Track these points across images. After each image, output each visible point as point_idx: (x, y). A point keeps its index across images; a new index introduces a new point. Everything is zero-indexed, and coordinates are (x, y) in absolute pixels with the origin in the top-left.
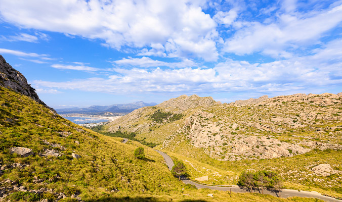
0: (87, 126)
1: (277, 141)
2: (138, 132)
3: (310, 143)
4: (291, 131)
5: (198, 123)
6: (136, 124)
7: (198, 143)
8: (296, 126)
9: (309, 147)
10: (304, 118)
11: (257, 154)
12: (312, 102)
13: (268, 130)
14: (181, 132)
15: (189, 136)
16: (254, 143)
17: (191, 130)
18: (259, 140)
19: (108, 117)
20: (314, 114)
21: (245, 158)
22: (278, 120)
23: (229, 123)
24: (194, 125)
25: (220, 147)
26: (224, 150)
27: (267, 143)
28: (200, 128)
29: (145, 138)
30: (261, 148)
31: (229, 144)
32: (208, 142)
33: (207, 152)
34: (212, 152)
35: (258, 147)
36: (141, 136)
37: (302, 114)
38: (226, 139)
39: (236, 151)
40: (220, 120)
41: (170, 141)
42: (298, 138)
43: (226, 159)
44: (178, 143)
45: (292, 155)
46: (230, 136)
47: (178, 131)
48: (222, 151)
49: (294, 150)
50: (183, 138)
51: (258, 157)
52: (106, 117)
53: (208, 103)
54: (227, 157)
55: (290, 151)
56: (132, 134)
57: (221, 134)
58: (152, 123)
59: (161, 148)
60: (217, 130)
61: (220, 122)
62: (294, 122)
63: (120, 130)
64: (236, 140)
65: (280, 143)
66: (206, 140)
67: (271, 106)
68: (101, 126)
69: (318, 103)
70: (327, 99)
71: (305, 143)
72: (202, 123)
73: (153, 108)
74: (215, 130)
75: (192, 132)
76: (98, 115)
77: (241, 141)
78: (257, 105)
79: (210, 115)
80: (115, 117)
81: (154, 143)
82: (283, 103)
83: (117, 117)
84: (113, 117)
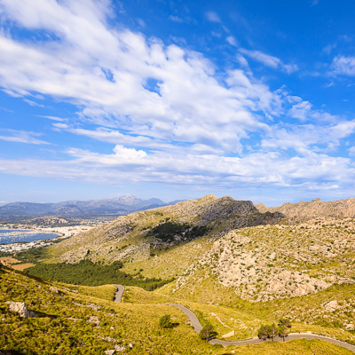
0: (4, 248)
1: (307, 277)
2: (127, 259)
3: (333, 278)
5: (229, 251)
6: (123, 245)
7: (227, 280)
8: (330, 255)
9: (330, 282)
10: (337, 246)
11: (289, 292)
12: (346, 227)
13: (305, 260)
14: (204, 263)
15: (216, 270)
16: (287, 279)
17: (220, 261)
18: (292, 276)
19: (56, 229)
20: (345, 241)
21: (278, 297)
22: (315, 247)
23: (266, 252)
24: (224, 253)
25: (254, 284)
26: (258, 288)
27: (299, 279)
28: (232, 258)
29: (141, 270)
30: (293, 285)
31: (264, 279)
32: (240, 279)
33: (237, 292)
34: (243, 291)
35: (290, 284)
36: (134, 267)
37: (336, 242)
38: (261, 273)
39: (270, 289)
40: (257, 247)
41: (187, 278)
42: (324, 272)
43: (258, 300)
44: (200, 280)
45: (316, 291)
46: (266, 269)
47: (200, 262)
48: (255, 290)
49: (319, 285)
50: (207, 272)
51: (289, 295)
52: (50, 229)
54: (260, 297)
55: (316, 287)
56: (115, 263)
57: (256, 268)
58: (156, 243)
59: (174, 290)
60: (252, 262)
61: (257, 250)
62: (328, 250)
63: (90, 257)
64: (272, 273)
65: (309, 279)
66: (238, 276)
67: (312, 229)
68: (40, 248)
71: (329, 278)
73: (157, 214)
74: (250, 261)
75: (221, 264)
76: (29, 223)
77: (275, 278)
78: (299, 227)
79: (245, 240)
80: (71, 228)
81: (158, 278)
82: (323, 226)
83: (77, 227)
84: (68, 228)
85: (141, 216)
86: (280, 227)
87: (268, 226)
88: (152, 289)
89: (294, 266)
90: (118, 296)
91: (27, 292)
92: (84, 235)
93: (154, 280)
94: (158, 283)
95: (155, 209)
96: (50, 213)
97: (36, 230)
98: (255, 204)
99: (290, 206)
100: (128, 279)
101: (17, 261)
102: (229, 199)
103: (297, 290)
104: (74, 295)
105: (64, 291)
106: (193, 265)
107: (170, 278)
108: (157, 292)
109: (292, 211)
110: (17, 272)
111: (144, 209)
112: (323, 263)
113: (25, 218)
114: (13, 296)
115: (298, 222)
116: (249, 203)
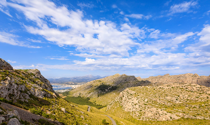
0: (60, 91)
1: (165, 112)
2: (91, 97)
3: (181, 114)
4: (175, 105)
5: (126, 97)
6: (89, 92)
7: (126, 109)
8: (178, 102)
9: (180, 116)
10: (182, 98)
11: (156, 118)
12: (187, 88)
14: (117, 100)
15: (122, 104)
16: (155, 112)
17: (123, 100)
18: (157, 110)
19: (71, 86)
20: (187, 96)
21: (150, 120)
22: (169, 98)
23: (143, 98)
24: (124, 97)
25: (138, 112)
26: (141, 114)
27: (161, 112)
28: (128, 100)
29: (95, 101)
30: (158, 115)
31: (143, 110)
32: (132, 109)
33: (131, 114)
34: (134, 114)
35: (156, 114)
36: (93, 100)
37: (181, 96)
38: (141, 107)
39: (146, 115)
40: (138, 96)
41: (111, 106)
42: (175, 111)
43: (141, 119)
44: (116, 107)
45: (171, 120)
46: (143, 106)
47: (115, 100)
48: (139, 114)
49: (173, 117)
50: (118, 105)
51: (156, 120)
52: (70, 86)
53: (132, 80)
54: (142, 118)
55: (171, 118)
56: (88, 98)
57: (139, 105)
58: (99, 92)
59: (107, 110)
60: (137, 102)
61: (138, 97)
62: (177, 100)
63: (80, 95)
64: (147, 108)
65: (166, 113)
66: (131, 107)
67: (166, 89)
68: (68, 92)
69: (190, 89)
70: (194, 88)
71: (178, 114)
72: (129, 97)
73: (99, 81)
75: (123, 102)
76: (65, 84)
77: (148, 110)
78: (159, 87)
79: (133, 92)
81: (101, 105)
82: (172, 87)
83: (77, 85)
84: (74, 85)
85: (94, 82)
86: (149, 87)
87: (143, 86)
88: (99, 108)
89: (158, 106)
90: (89, 109)
91: (65, 105)
92: (79, 88)
93: (99, 105)
94: (101, 107)
95: (98, 80)
96: (70, 81)
97: (67, 86)
98: (136, 77)
99: (152, 78)
100: (91, 104)
101: (62, 95)
102: (125, 75)
103: (160, 118)
104: (77, 107)
105: (74, 106)
106: (112, 101)
107: (105, 105)
108: (101, 110)
110: (63, 98)
111: (95, 79)
113: (64, 82)
114: (62, 106)
115: (158, 85)
116: (133, 77)
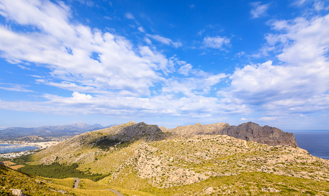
0: (6, 156)
2: (81, 162)
3: (210, 173)
4: (204, 163)
5: (144, 157)
6: (78, 153)
7: (143, 175)
8: (207, 158)
9: (208, 175)
10: (212, 153)
11: (182, 182)
12: (217, 141)
13: (192, 161)
14: (129, 164)
15: (136, 168)
16: (181, 174)
17: (138, 163)
18: (184, 172)
19: (37, 144)
20: (217, 149)
21: (175, 185)
22: (198, 154)
23: (167, 157)
24: (141, 158)
25: (160, 177)
26: (163, 180)
27: (188, 173)
28: (146, 161)
29: (90, 169)
30: (185, 177)
31: (167, 174)
32: (151, 174)
33: (150, 182)
34: (153, 181)
35: (183, 177)
36: (85, 167)
37: (211, 150)
38: (164, 170)
39: (170, 180)
40: (162, 154)
41: (118, 174)
42: (204, 169)
43: (163, 187)
44: (126, 174)
45: (199, 181)
46: (167, 168)
47: (126, 163)
48: (161, 181)
49: (201, 177)
50: (131, 170)
51: (182, 184)
52: (33, 144)
53: (154, 131)
54: (164, 185)
55: (199, 178)
56: (74, 165)
57: (161, 166)
59: (110, 181)
60: (159, 163)
61: (161, 155)
62: (207, 155)
63: (58, 161)
64: (171, 170)
65: (194, 173)
66: (150, 172)
67: (196, 142)
68: (28, 156)
69: (220, 142)
70: (225, 140)
71: (207, 173)
73: (99, 133)
74: (157, 162)
75: (139, 164)
76: (20, 140)
77: (173, 173)
78: (188, 141)
79: (154, 149)
80: (46, 143)
81: (100, 174)
82: (203, 140)
83: (50, 142)
84: (44, 143)
85: (89, 135)
86: (176, 141)
87: (168, 140)
88: (97, 180)
89: (185, 165)
90: (76, 185)
91: (21, 183)
92: (54, 147)
93: (98, 175)
94: (100, 177)
95: (97, 131)
96: (32, 134)
97: (25, 144)
98: (159, 127)
99: (180, 128)
100: (81, 174)
101: (13, 163)
102: (143, 123)
103: (188, 180)
104: (49, 184)
105: (44, 182)
106: (121, 165)
107: (108, 174)
108: (100, 182)
109: (183, 131)
110: (15, 170)
111: (91, 130)
112: (203, 163)
113: (19, 137)
114: (13, 185)
115: (186, 138)
116: (156, 126)
